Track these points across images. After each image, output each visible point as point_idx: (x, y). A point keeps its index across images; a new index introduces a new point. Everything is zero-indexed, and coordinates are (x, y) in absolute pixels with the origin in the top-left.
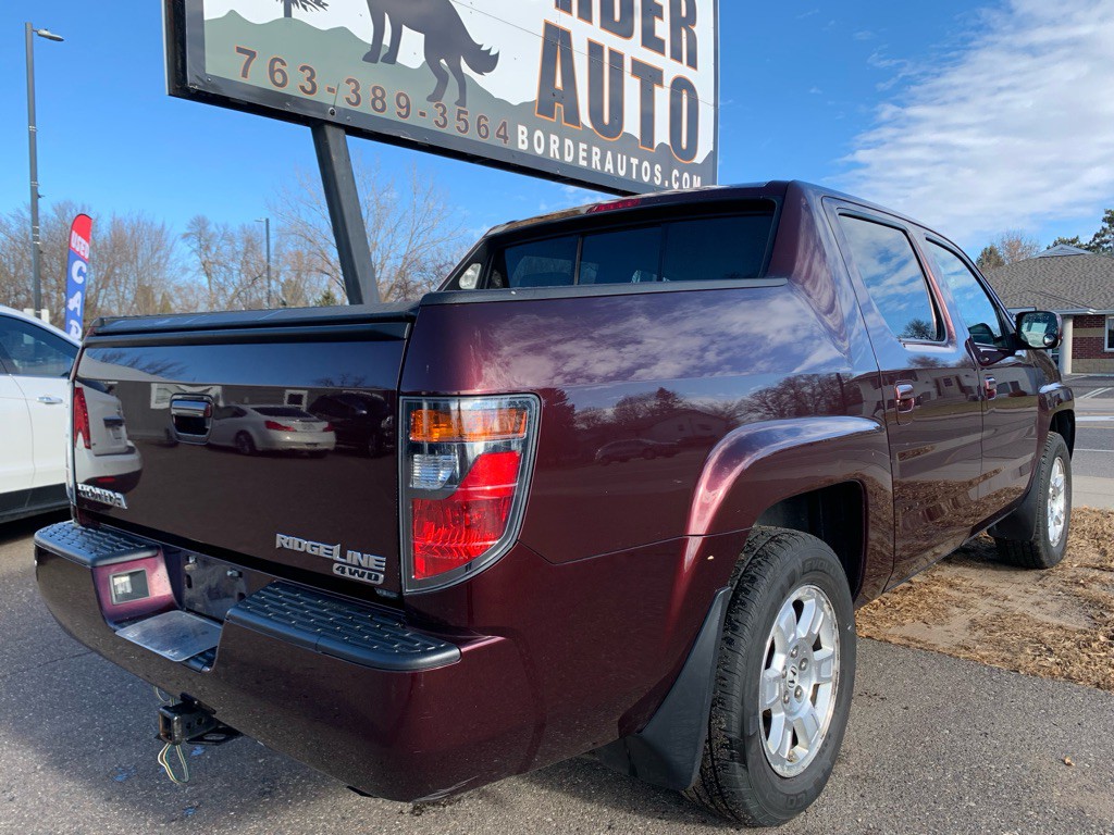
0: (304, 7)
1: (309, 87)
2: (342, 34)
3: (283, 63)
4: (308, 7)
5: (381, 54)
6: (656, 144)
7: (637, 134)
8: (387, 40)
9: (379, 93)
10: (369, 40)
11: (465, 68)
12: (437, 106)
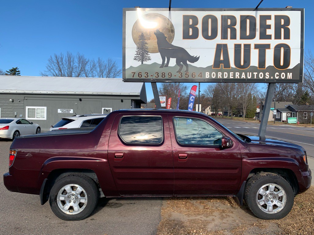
0: (146, 61)
1: (147, 76)
2: (155, 64)
3: (141, 73)
4: (147, 61)
5: (164, 65)
6: (266, 66)
7: (257, 65)
8: (166, 62)
9: (163, 74)
10: (161, 63)
11: (188, 62)
12: (179, 73)
